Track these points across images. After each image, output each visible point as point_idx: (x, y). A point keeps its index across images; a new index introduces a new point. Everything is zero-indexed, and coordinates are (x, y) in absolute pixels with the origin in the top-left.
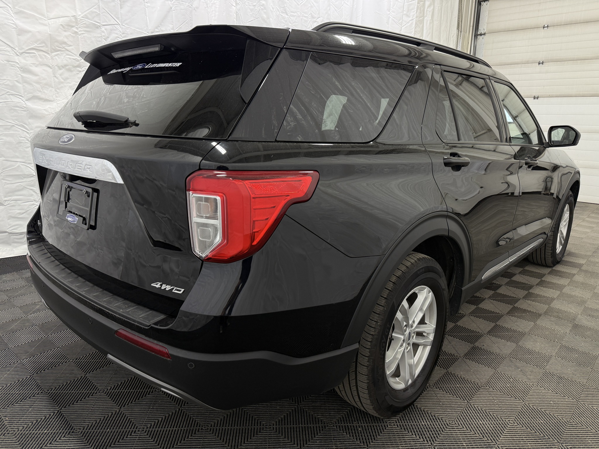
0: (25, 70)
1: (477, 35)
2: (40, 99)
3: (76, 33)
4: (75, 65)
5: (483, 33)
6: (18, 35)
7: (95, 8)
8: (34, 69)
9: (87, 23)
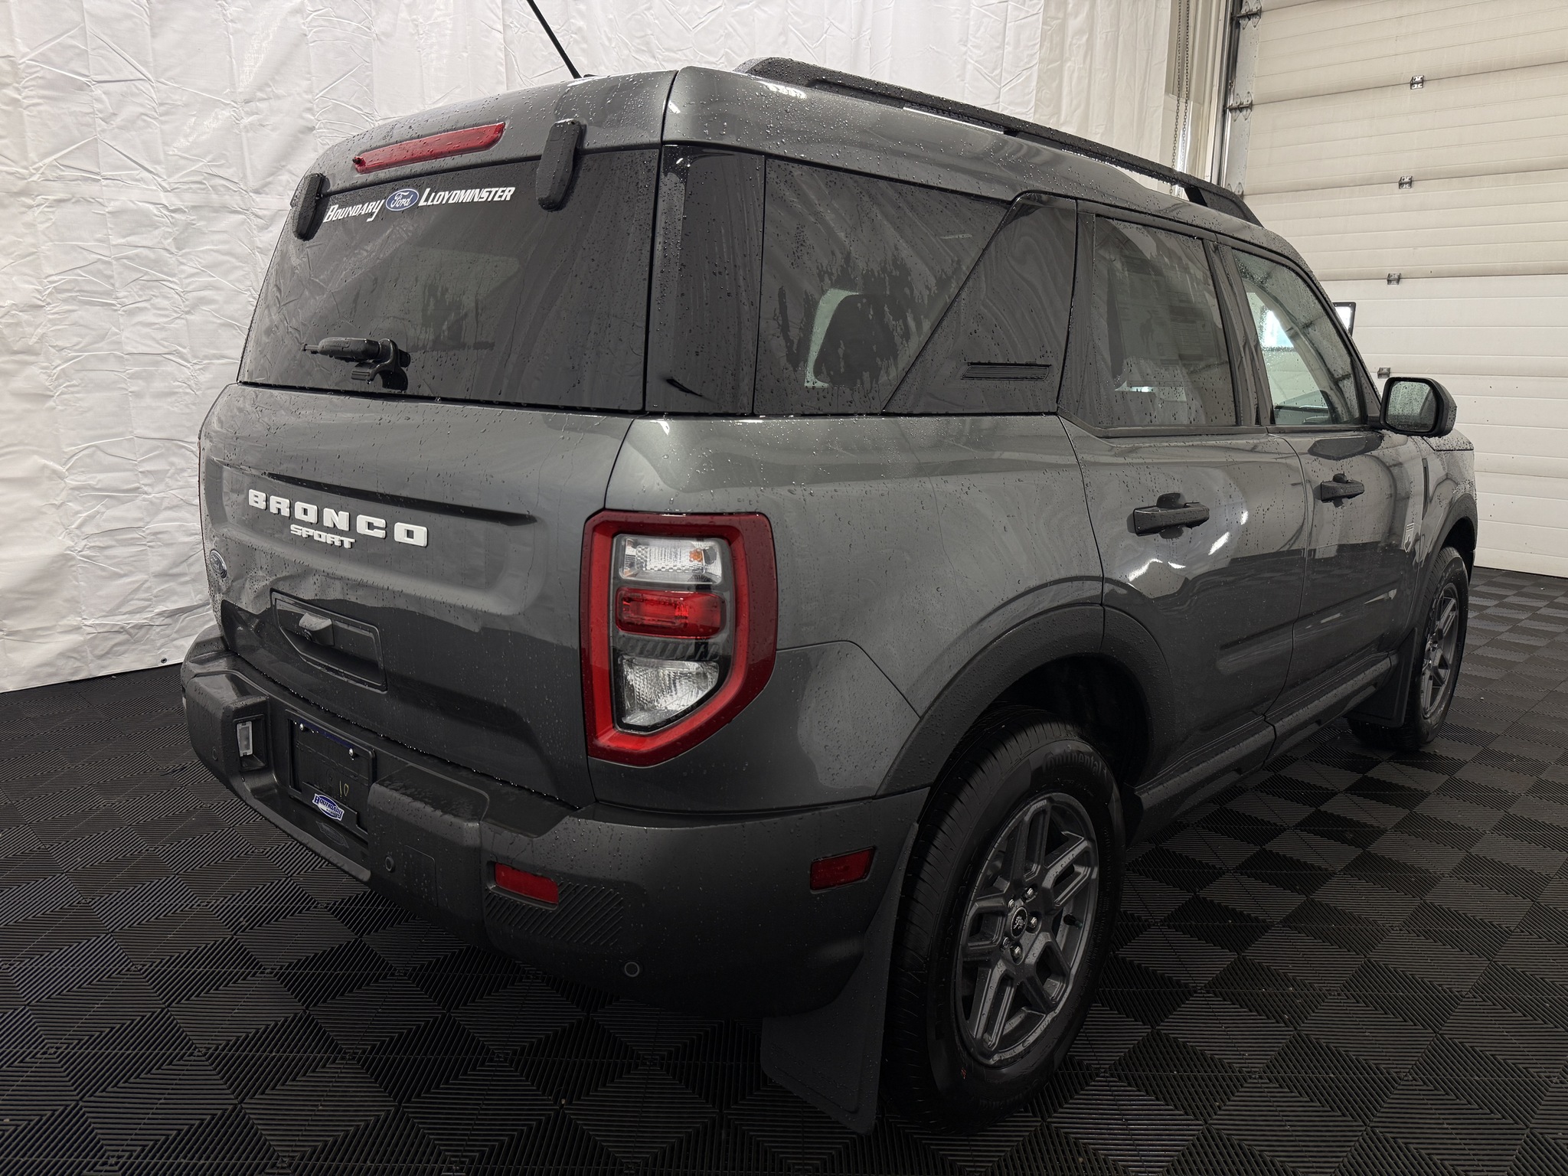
1: (1231, 109)
3: (15, 101)
4: (15, 189)
5: (1246, 103)
7: (71, 37)
9: (48, 76)
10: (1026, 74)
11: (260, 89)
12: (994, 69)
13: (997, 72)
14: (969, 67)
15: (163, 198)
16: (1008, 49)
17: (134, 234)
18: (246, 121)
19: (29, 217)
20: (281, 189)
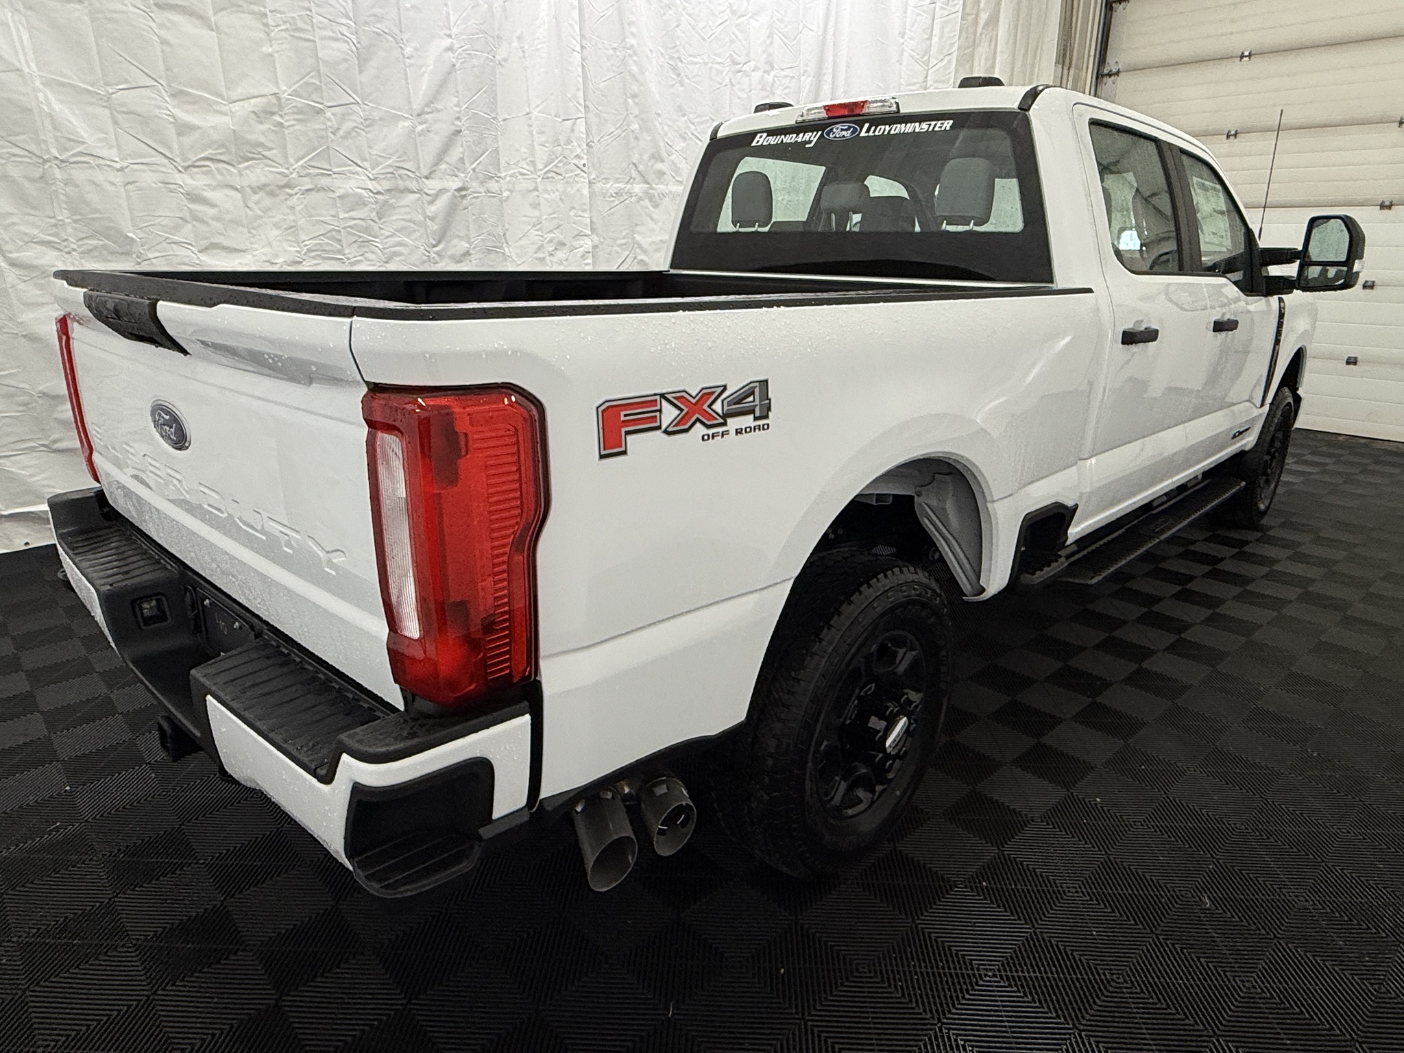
0: (194, 197)
1: (1103, 76)
2: (225, 248)
3: (281, 124)
4: (282, 184)
5: (1114, 71)
6: (179, 135)
7: (312, 77)
8: (209, 194)
9: (300, 105)
10: (947, 58)
11: (427, 105)
12: (924, 56)
13: (926, 58)
14: (905, 54)
15: (370, 185)
16: (935, 39)
17: (353, 210)
18: (419, 128)
19: (289, 203)
20: (441, 175)
